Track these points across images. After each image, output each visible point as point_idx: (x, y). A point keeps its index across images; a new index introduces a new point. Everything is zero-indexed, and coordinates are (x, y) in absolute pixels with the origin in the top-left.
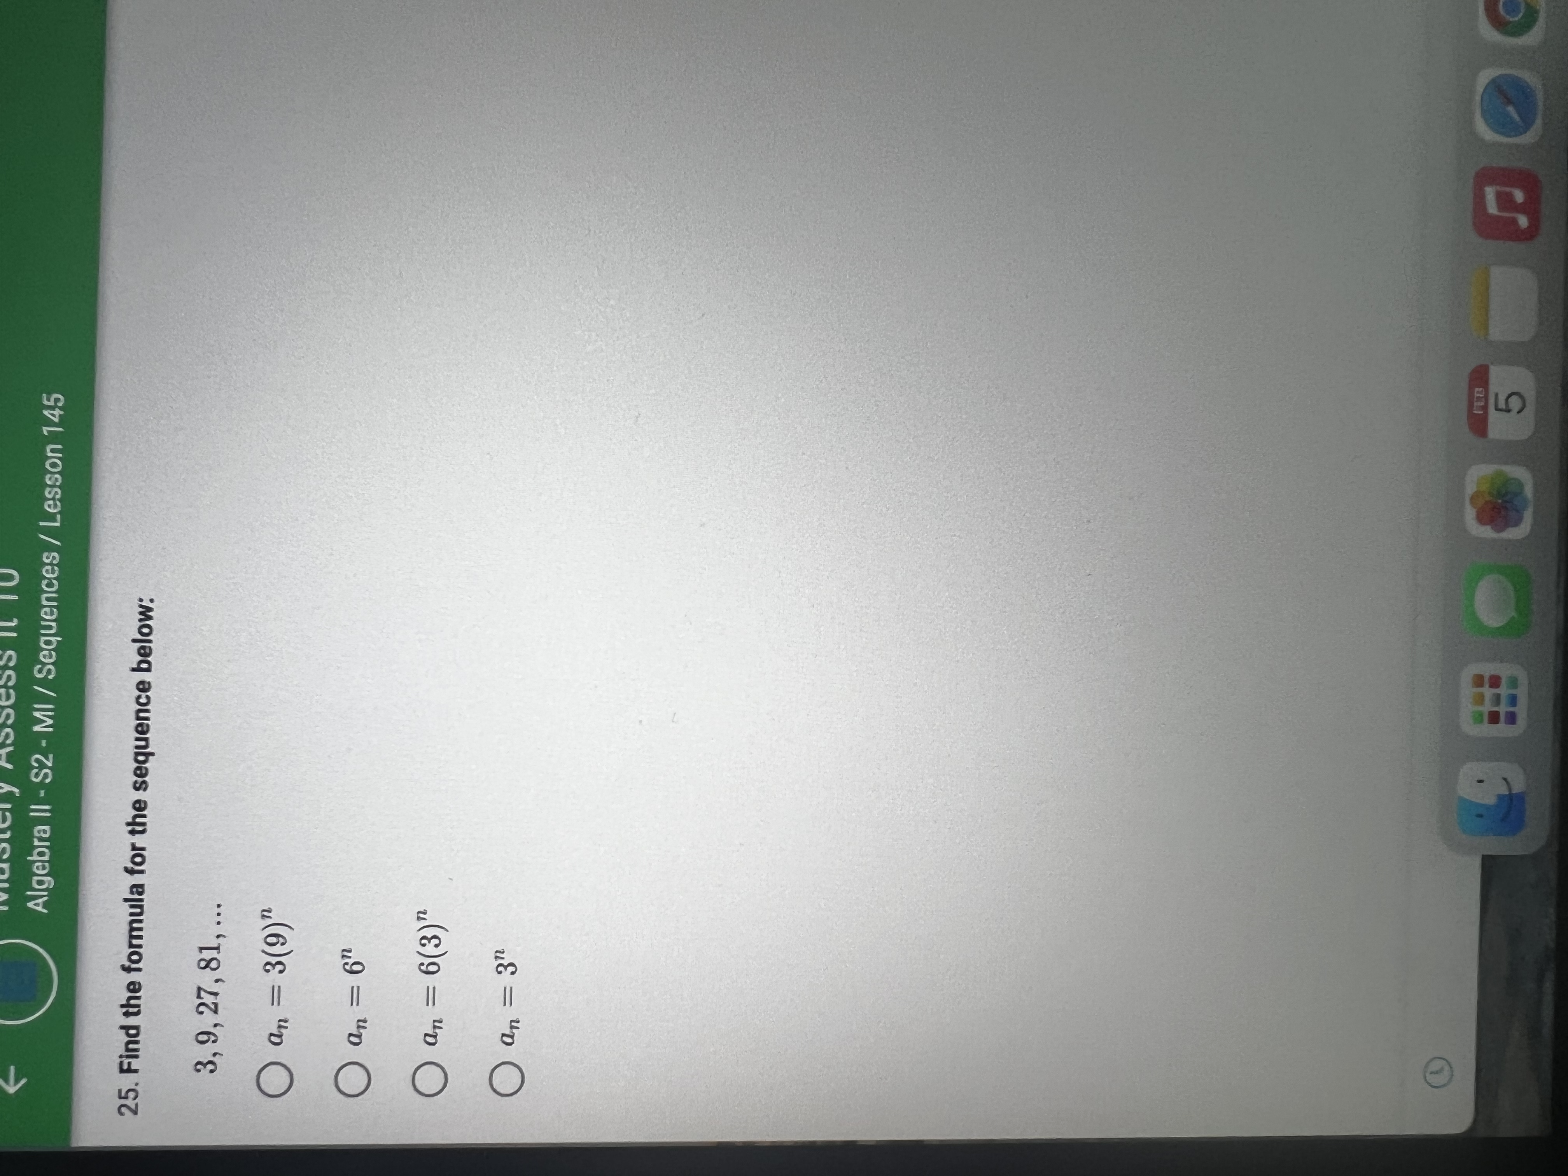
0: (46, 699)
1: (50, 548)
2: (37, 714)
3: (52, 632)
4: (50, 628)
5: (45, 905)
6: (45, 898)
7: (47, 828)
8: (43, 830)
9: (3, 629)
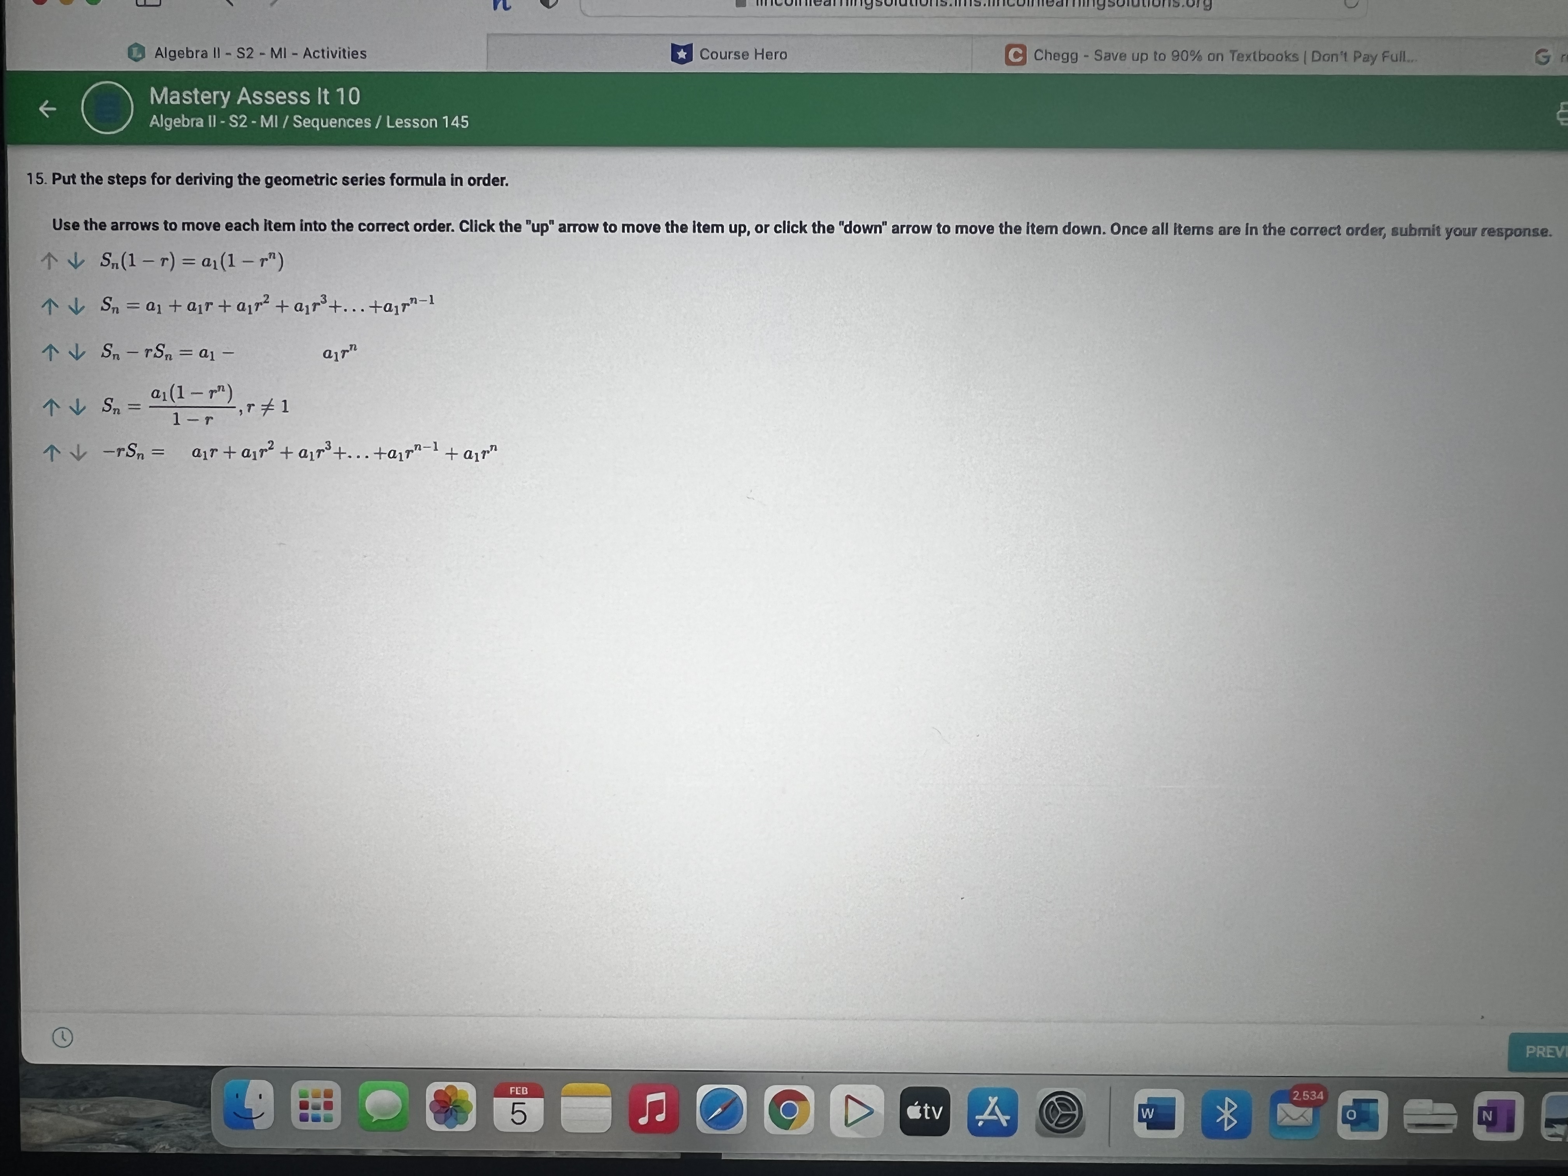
0: (281, 122)
1: (374, 123)
2: (271, 117)
4: (324, 124)
5: (155, 126)
6: (158, 125)
7: (202, 126)
8: (200, 123)
9: (323, 96)
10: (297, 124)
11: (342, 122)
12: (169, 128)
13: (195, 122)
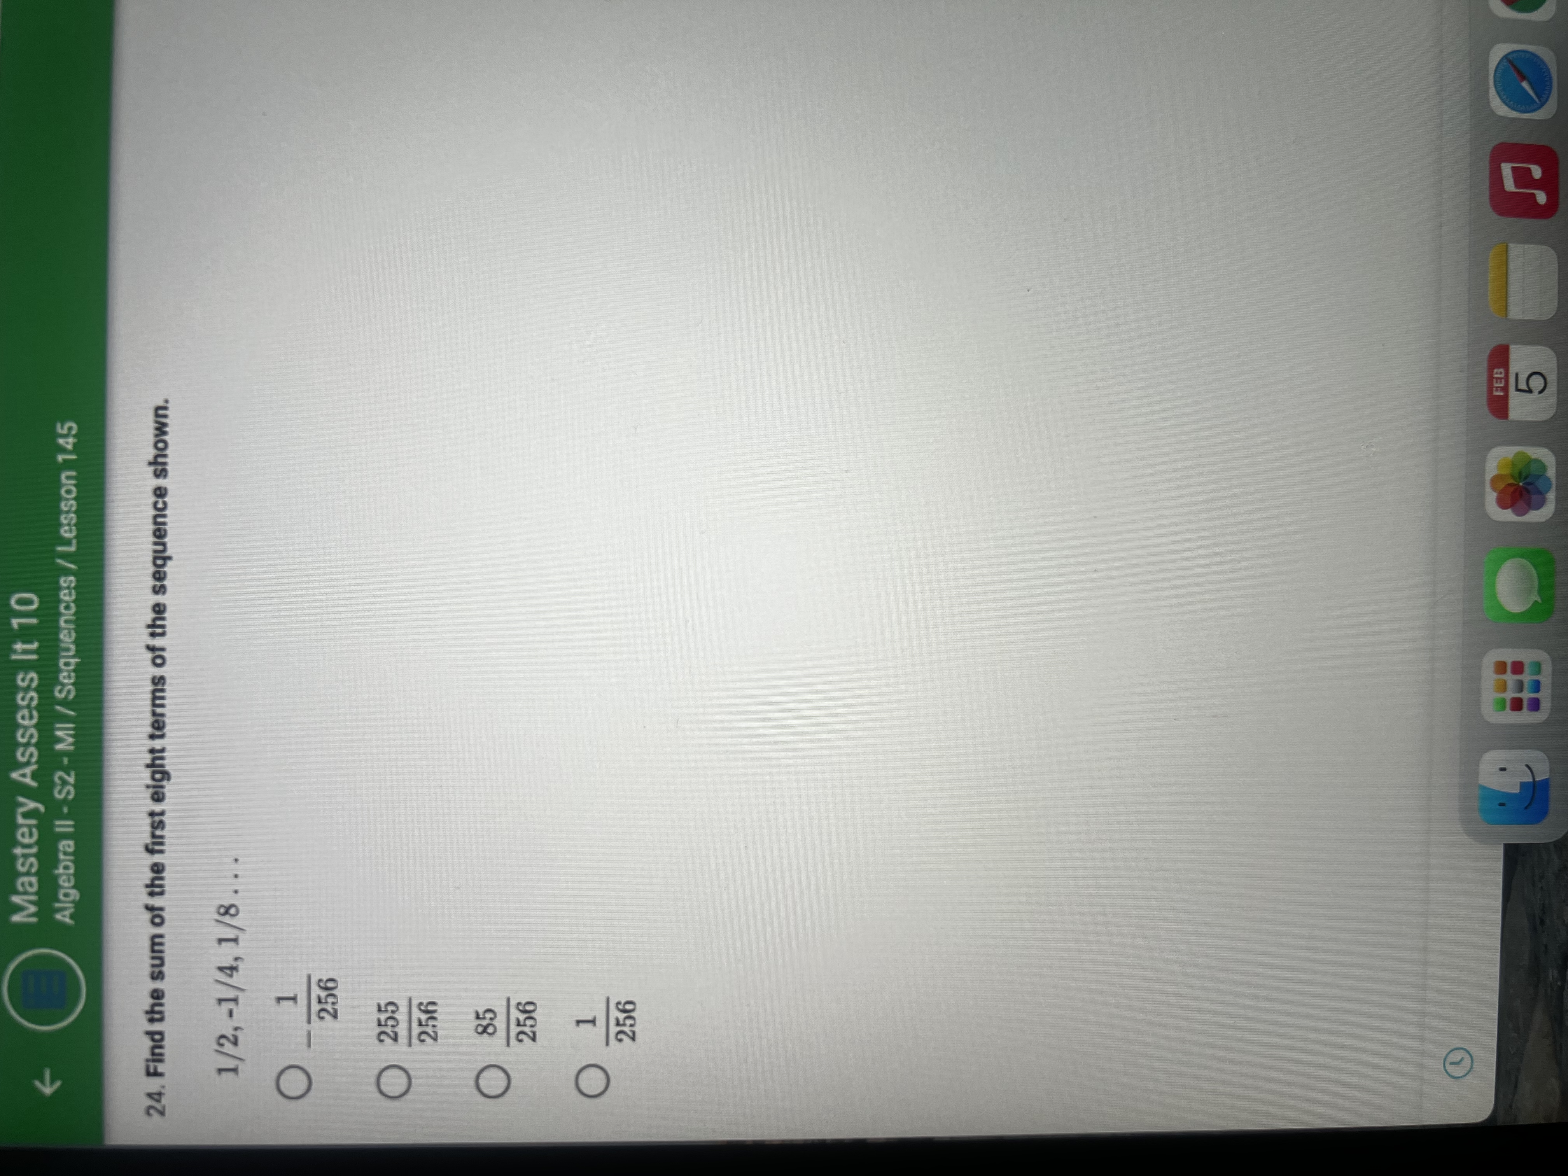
0: (65, 719)
1: (67, 572)
2: (60, 734)
3: (71, 653)
4: (69, 649)
6: (70, 911)
7: (71, 843)
8: (68, 845)
9: (25, 652)
10: (69, 692)
11: (66, 622)
12: (75, 894)
13: (65, 853)
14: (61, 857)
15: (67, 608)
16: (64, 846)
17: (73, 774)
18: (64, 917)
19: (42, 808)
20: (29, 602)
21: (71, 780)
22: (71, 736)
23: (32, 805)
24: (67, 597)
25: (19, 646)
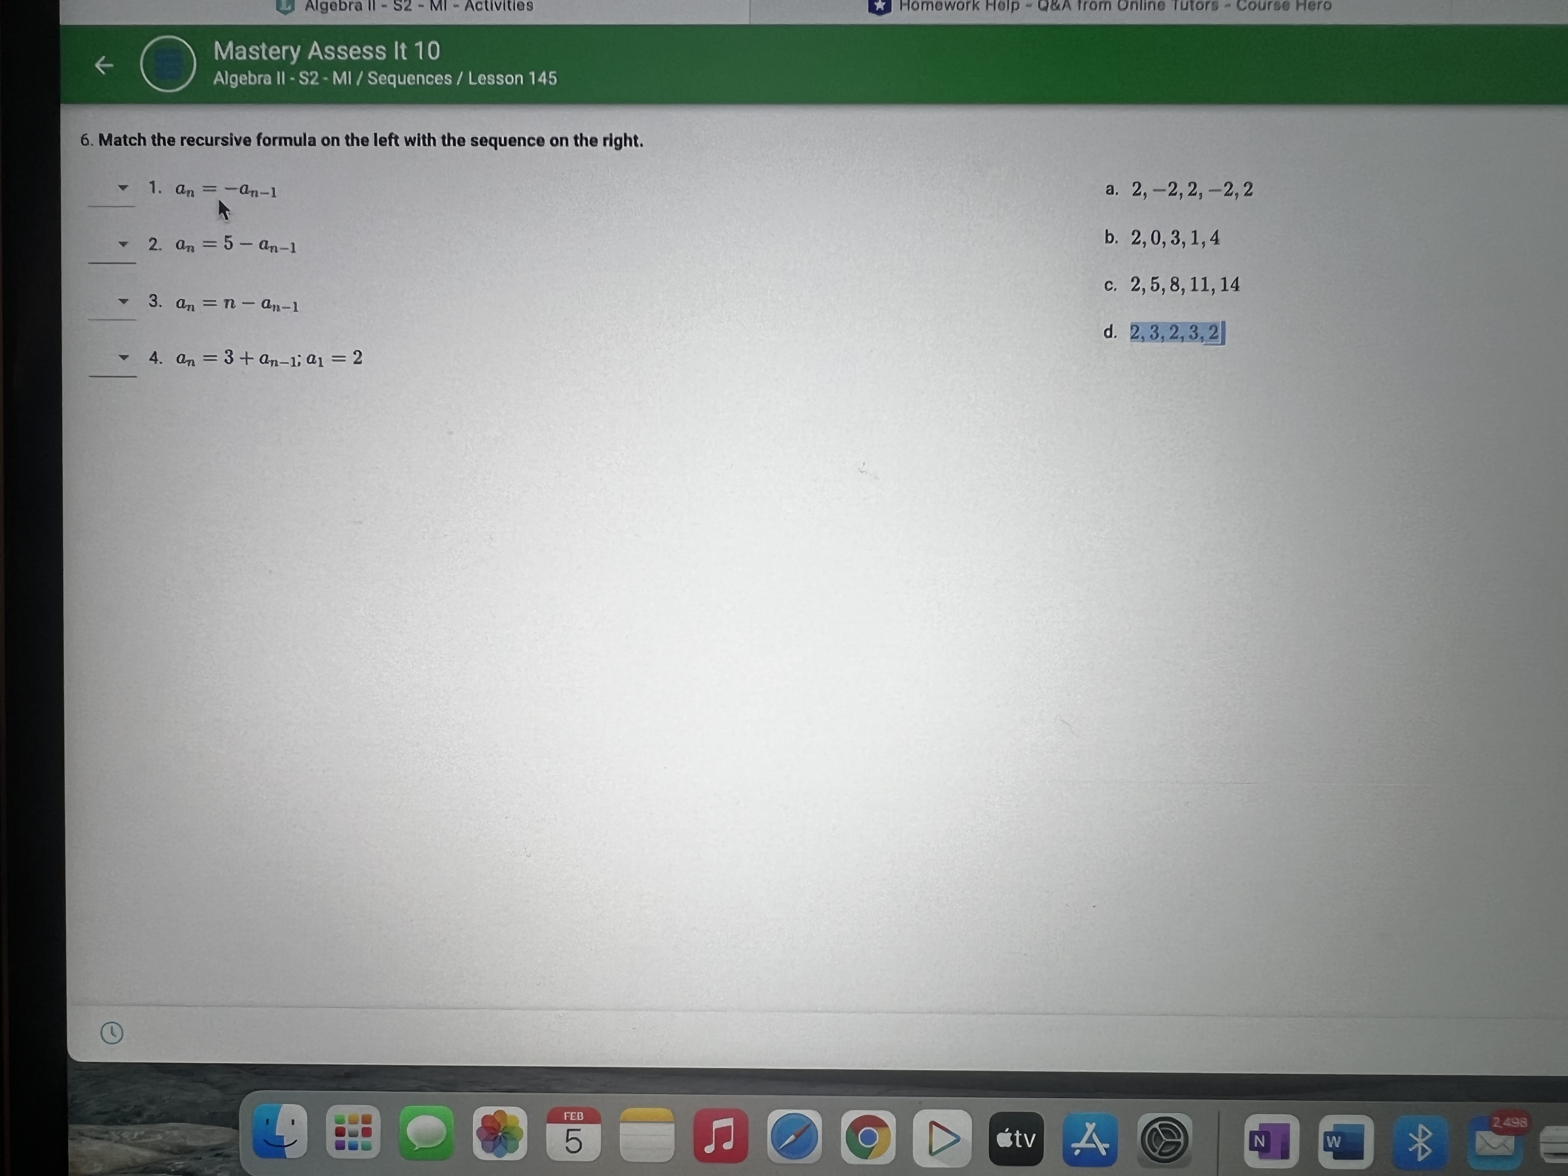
0: (354, 80)
1: (454, 80)
2: (344, 73)
3: (400, 82)
4: (402, 80)
5: (219, 83)
6: (223, 82)
7: (270, 83)
8: (268, 81)
9: (400, 50)
10: (373, 81)
11: (421, 79)
12: (234, 85)
13: (262, 79)
14: (260, 76)
15: (430, 80)
16: (268, 77)
17: (317, 84)
18: (218, 78)
19: (293, 63)
20: (434, 54)
21: (312, 83)
22: (343, 82)
23: (295, 56)
24: (438, 79)
25: (403, 46)
